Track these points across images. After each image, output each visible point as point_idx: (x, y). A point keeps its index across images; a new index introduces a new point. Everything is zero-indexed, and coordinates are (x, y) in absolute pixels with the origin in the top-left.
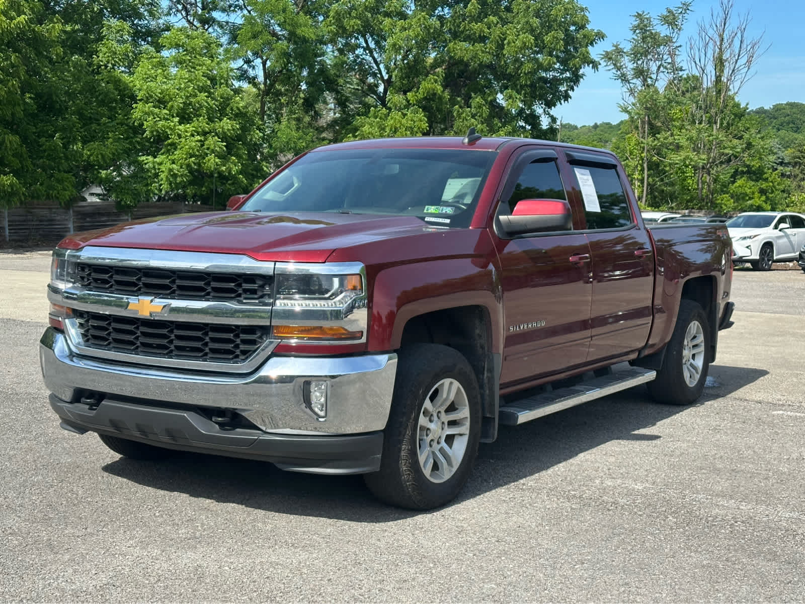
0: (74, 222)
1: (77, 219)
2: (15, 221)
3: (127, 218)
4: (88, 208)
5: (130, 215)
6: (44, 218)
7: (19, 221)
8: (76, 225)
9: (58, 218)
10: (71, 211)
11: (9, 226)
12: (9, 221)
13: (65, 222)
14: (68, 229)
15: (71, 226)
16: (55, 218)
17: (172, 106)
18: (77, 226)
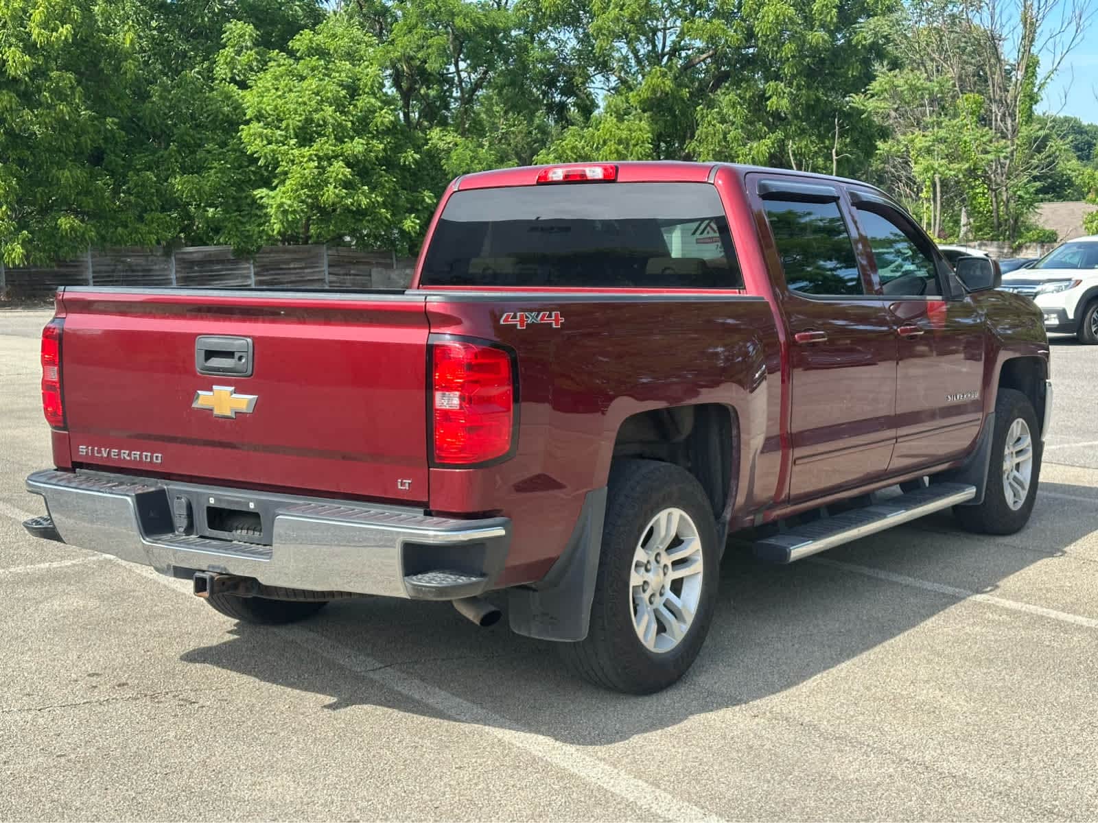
0: (177, 272)
1: (182, 268)
2: (100, 272)
3: (247, 265)
4: (195, 255)
5: (252, 262)
6: (139, 268)
7: (106, 272)
8: (178, 275)
9: (156, 267)
10: (173, 258)
11: (94, 277)
12: (94, 272)
13: (166, 273)
14: (168, 281)
15: (173, 276)
16: (151, 268)
17: (288, 125)
18: (182, 277)
